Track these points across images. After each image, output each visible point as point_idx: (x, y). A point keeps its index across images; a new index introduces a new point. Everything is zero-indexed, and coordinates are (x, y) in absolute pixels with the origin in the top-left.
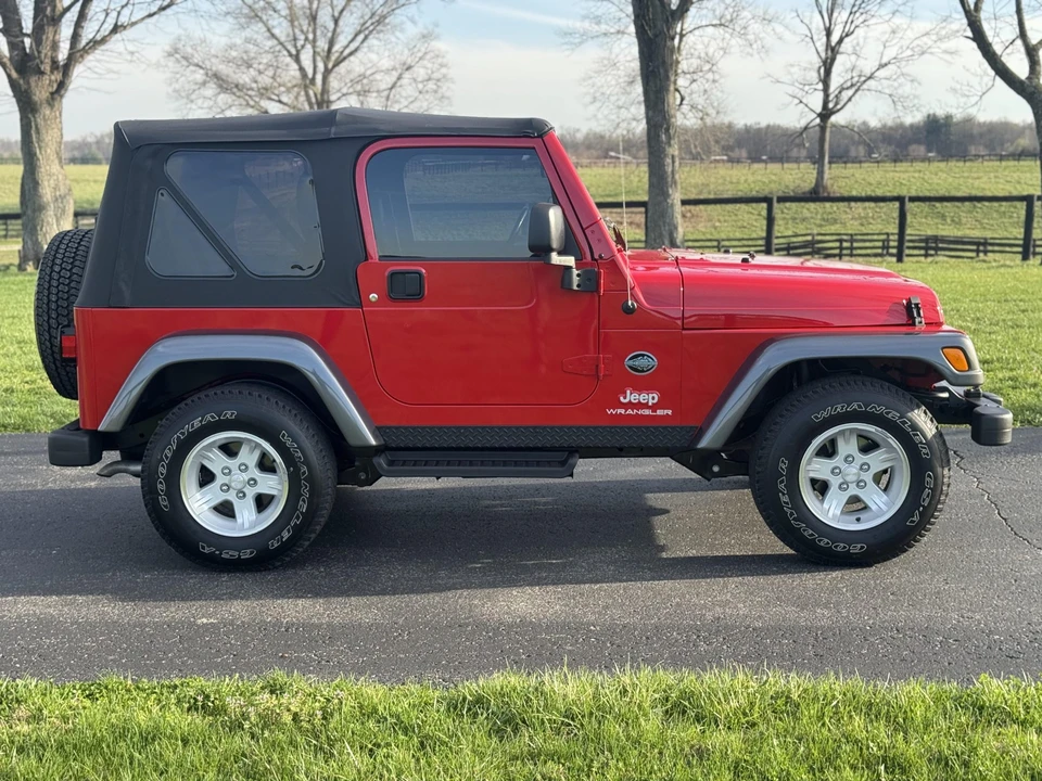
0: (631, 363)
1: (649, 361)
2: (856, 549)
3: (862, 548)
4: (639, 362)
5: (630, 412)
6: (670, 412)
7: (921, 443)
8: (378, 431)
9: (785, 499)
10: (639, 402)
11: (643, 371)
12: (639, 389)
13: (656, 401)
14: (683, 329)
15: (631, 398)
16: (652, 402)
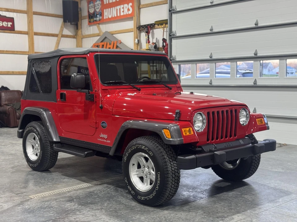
0: (102, 124)
4: (104, 125)
5: (102, 140)
6: (109, 142)
10: (103, 138)
11: (104, 128)
12: (104, 133)
13: (107, 138)
14: (112, 115)
15: (102, 136)
16: (106, 138)
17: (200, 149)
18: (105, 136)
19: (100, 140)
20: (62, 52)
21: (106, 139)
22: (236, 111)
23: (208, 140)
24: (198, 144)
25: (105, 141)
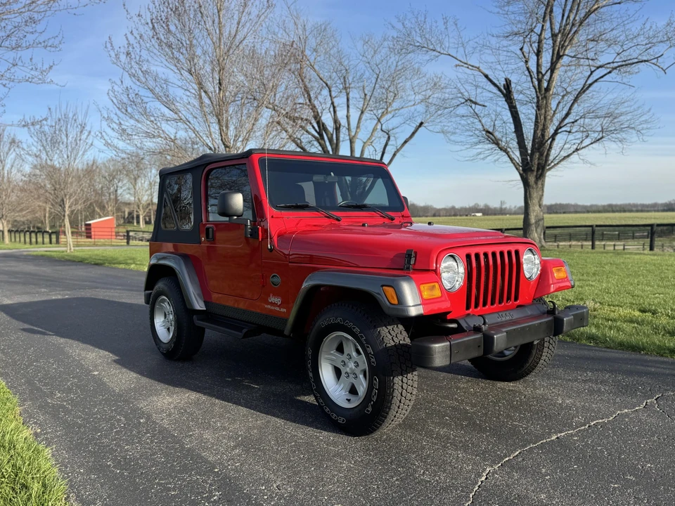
0: (271, 280)
1: (278, 280)
2: (341, 420)
3: (343, 421)
4: (275, 280)
5: (272, 308)
6: (285, 310)
7: (370, 353)
8: (206, 303)
9: (311, 375)
10: (275, 303)
11: (276, 285)
14: (290, 262)
15: (273, 299)
16: (279, 303)
17: (454, 326)
18: (278, 300)
19: (269, 306)
20: (208, 159)
21: (278, 306)
22: (517, 252)
23: (468, 308)
24: (449, 317)
25: (277, 309)
